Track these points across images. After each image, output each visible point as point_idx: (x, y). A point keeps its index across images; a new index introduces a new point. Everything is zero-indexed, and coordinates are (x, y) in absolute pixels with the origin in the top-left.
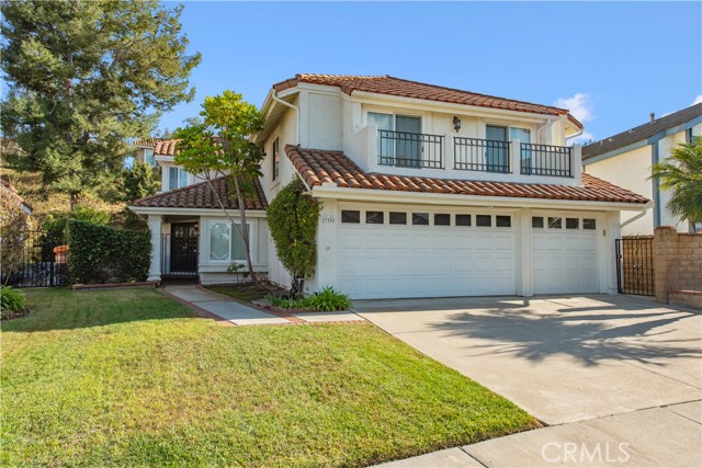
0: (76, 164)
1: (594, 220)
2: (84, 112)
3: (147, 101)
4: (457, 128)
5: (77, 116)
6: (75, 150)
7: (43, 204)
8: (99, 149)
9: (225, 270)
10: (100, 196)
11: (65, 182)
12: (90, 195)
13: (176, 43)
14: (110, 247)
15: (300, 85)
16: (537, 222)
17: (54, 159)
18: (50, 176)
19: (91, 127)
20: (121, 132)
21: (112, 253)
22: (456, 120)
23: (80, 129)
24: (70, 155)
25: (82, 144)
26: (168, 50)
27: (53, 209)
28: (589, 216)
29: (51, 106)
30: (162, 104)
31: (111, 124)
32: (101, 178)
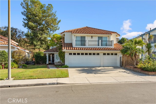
0: (39, 43)
1: (117, 54)
2: (40, 34)
3: (51, 30)
4: (92, 38)
5: (38, 35)
6: (38, 41)
7: (35, 50)
8: (43, 40)
9: (58, 62)
10: (43, 49)
11: (37, 47)
12: (41, 49)
13: (55, 19)
14: (41, 58)
15: (65, 33)
16: (104, 54)
17: (35, 43)
18: (35, 46)
19: (41, 36)
20: (46, 37)
21: (41, 60)
22: (92, 36)
23: (39, 37)
24: (38, 42)
25: (40, 40)
26: (54, 20)
27: (36, 51)
28: (116, 53)
29: (34, 33)
30: (53, 31)
31: (45, 36)
32: (43, 46)
